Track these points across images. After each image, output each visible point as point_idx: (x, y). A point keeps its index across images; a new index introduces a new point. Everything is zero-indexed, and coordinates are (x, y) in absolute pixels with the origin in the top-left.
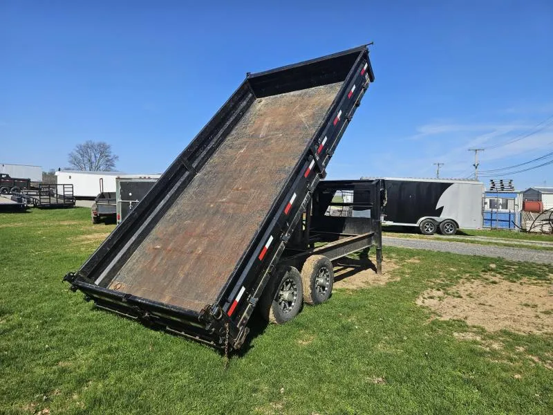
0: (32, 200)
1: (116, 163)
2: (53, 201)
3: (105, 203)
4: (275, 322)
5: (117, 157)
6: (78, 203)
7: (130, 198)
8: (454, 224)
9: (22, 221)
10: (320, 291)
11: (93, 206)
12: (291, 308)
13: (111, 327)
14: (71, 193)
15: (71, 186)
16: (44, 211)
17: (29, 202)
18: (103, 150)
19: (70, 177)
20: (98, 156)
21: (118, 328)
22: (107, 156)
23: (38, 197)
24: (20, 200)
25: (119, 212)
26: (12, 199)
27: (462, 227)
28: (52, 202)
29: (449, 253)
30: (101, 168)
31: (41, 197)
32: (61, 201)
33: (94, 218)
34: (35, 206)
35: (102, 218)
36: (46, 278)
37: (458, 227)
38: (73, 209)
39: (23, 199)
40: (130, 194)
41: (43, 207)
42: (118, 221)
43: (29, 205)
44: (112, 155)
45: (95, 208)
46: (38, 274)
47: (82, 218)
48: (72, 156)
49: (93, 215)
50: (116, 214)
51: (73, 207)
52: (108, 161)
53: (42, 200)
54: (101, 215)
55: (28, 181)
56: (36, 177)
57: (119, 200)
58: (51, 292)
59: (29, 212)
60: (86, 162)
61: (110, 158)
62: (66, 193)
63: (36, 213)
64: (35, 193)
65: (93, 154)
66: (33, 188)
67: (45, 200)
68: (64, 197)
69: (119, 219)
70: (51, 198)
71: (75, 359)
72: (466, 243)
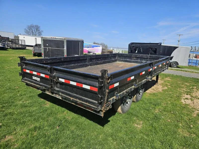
0: (9, 45)
1: (42, 33)
2: (17, 46)
3: (37, 48)
4: (121, 113)
5: (43, 31)
6: (27, 48)
7: (47, 46)
8: (177, 63)
9: (4, 54)
10: (138, 95)
11: (33, 49)
12: (127, 105)
13: (37, 111)
14: (24, 43)
15: (24, 41)
16: (14, 50)
17: (8, 46)
18: (37, 28)
19: (24, 37)
20: (35, 30)
21: (41, 112)
22: (39, 31)
23: (11, 45)
24: (4, 45)
25: (43, 52)
26: (1, 45)
27: (180, 65)
29: (181, 76)
30: (37, 35)
31: (13, 45)
32: (20, 47)
33: (33, 54)
34: (10, 48)
35: (36, 54)
36: (9, 80)
37: (178, 65)
38: (25, 50)
39: (6, 45)
40: (47, 45)
41: (13, 49)
42: (42, 56)
43: (8, 48)
44: (41, 30)
45: (33, 50)
46: (6, 78)
47: (29, 54)
48: (25, 30)
49: (33, 53)
50: (41, 53)
51: (25, 49)
52: (39, 32)
54: (36, 53)
55: (8, 38)
56: (11, 37)
57: (42, 47)
58: (10, 88)
59: (8, 50)
60: (31, 32)
61: (40, 31)
62: (22, 43)
63: (11, 51)
64: (11, 43)
65: (33, 29)
66: (10, 41)
67: (14, 46)
68: (22, 45)
69: (43, 55)
70: (16, 45)
71: (16, 133)
72: (183, 71)
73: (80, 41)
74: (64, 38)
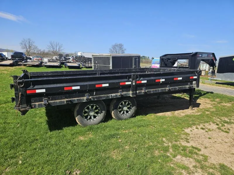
12: (95, 119)
22: (122, 49)
28: (89, 66)
40: (96, 62)
53: (86, 65)
57: (93, 64)
61: (123, 50)
73: (133, 57)
74: (110, 55)
